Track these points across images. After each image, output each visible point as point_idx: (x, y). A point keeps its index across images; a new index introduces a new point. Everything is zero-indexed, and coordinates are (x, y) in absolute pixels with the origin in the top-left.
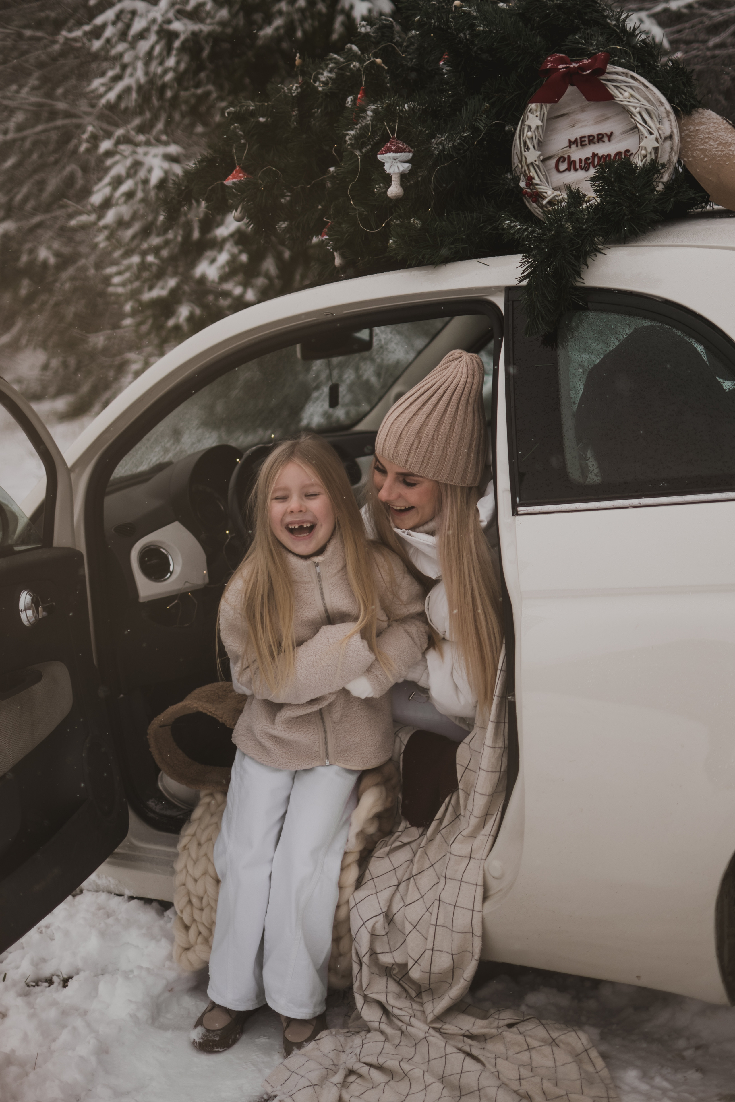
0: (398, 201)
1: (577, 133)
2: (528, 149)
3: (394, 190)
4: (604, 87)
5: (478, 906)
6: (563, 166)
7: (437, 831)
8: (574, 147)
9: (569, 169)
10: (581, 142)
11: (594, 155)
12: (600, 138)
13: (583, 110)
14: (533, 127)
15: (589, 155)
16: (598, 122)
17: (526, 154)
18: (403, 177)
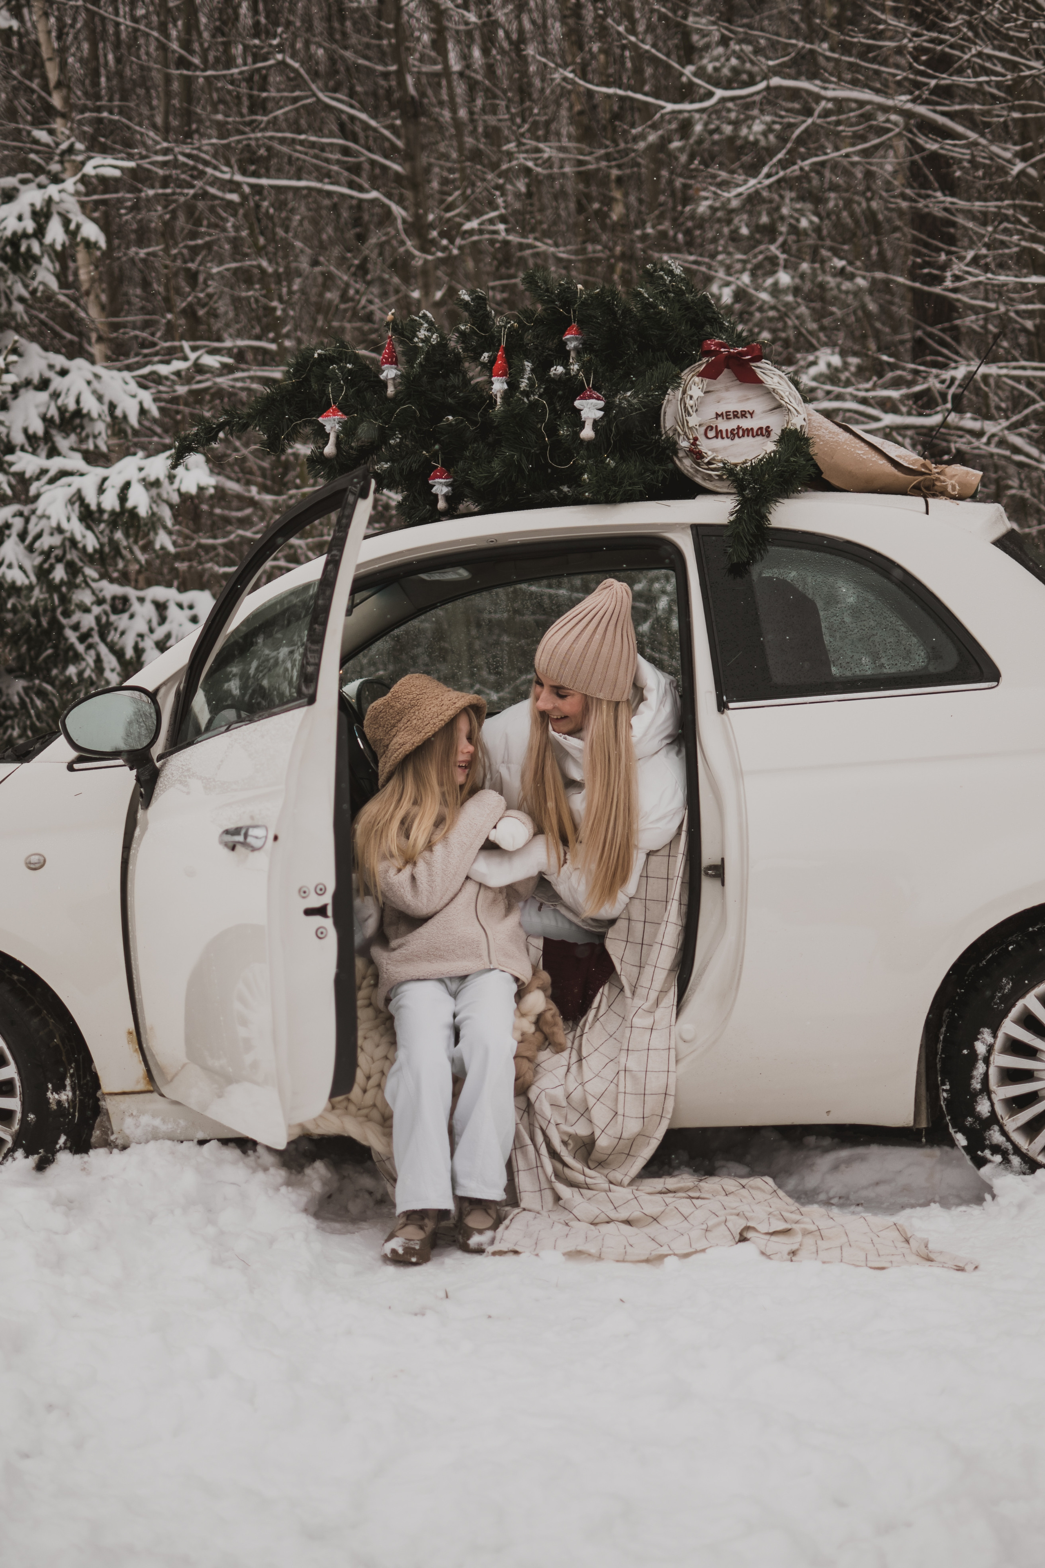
0: (589, 443)
1: (722, 408)
2: (689, 415)
3: (587, 433)
4: (754, 373)
5: (672, 1067)
6: (711, 434)
7: (596, 1018)
8: (720, 419)
9: (716, 437)
10: (727, 416)
11: (739, 428)
12: (744, 414)
13: (727, 389)
14: (695, 398)
15: (735, 427)
16: (741, 401)
17: (688, 418)
18: (595, 423)
